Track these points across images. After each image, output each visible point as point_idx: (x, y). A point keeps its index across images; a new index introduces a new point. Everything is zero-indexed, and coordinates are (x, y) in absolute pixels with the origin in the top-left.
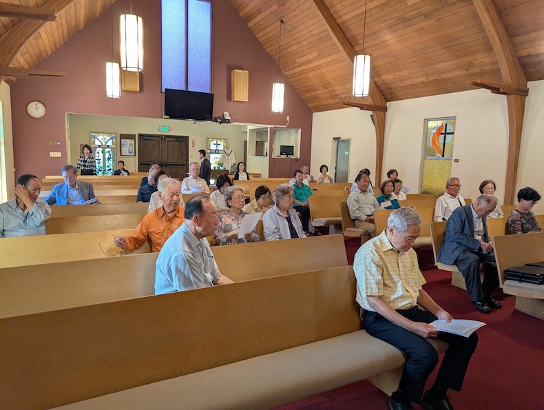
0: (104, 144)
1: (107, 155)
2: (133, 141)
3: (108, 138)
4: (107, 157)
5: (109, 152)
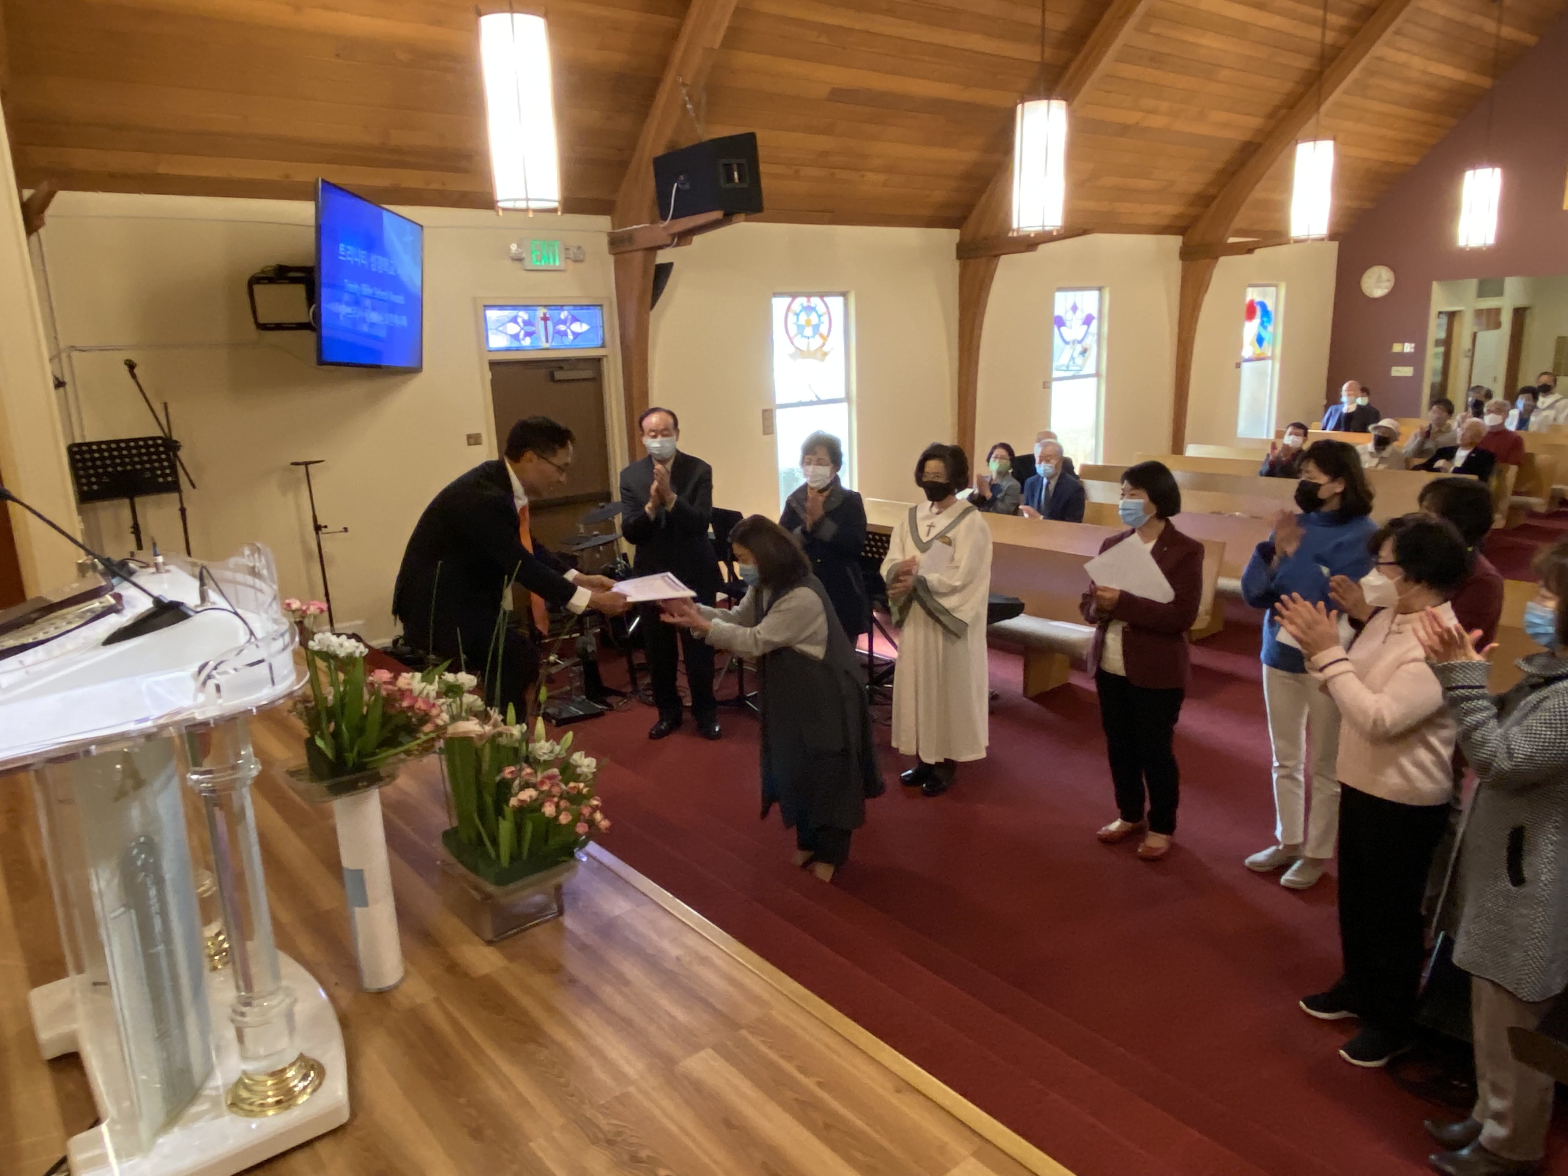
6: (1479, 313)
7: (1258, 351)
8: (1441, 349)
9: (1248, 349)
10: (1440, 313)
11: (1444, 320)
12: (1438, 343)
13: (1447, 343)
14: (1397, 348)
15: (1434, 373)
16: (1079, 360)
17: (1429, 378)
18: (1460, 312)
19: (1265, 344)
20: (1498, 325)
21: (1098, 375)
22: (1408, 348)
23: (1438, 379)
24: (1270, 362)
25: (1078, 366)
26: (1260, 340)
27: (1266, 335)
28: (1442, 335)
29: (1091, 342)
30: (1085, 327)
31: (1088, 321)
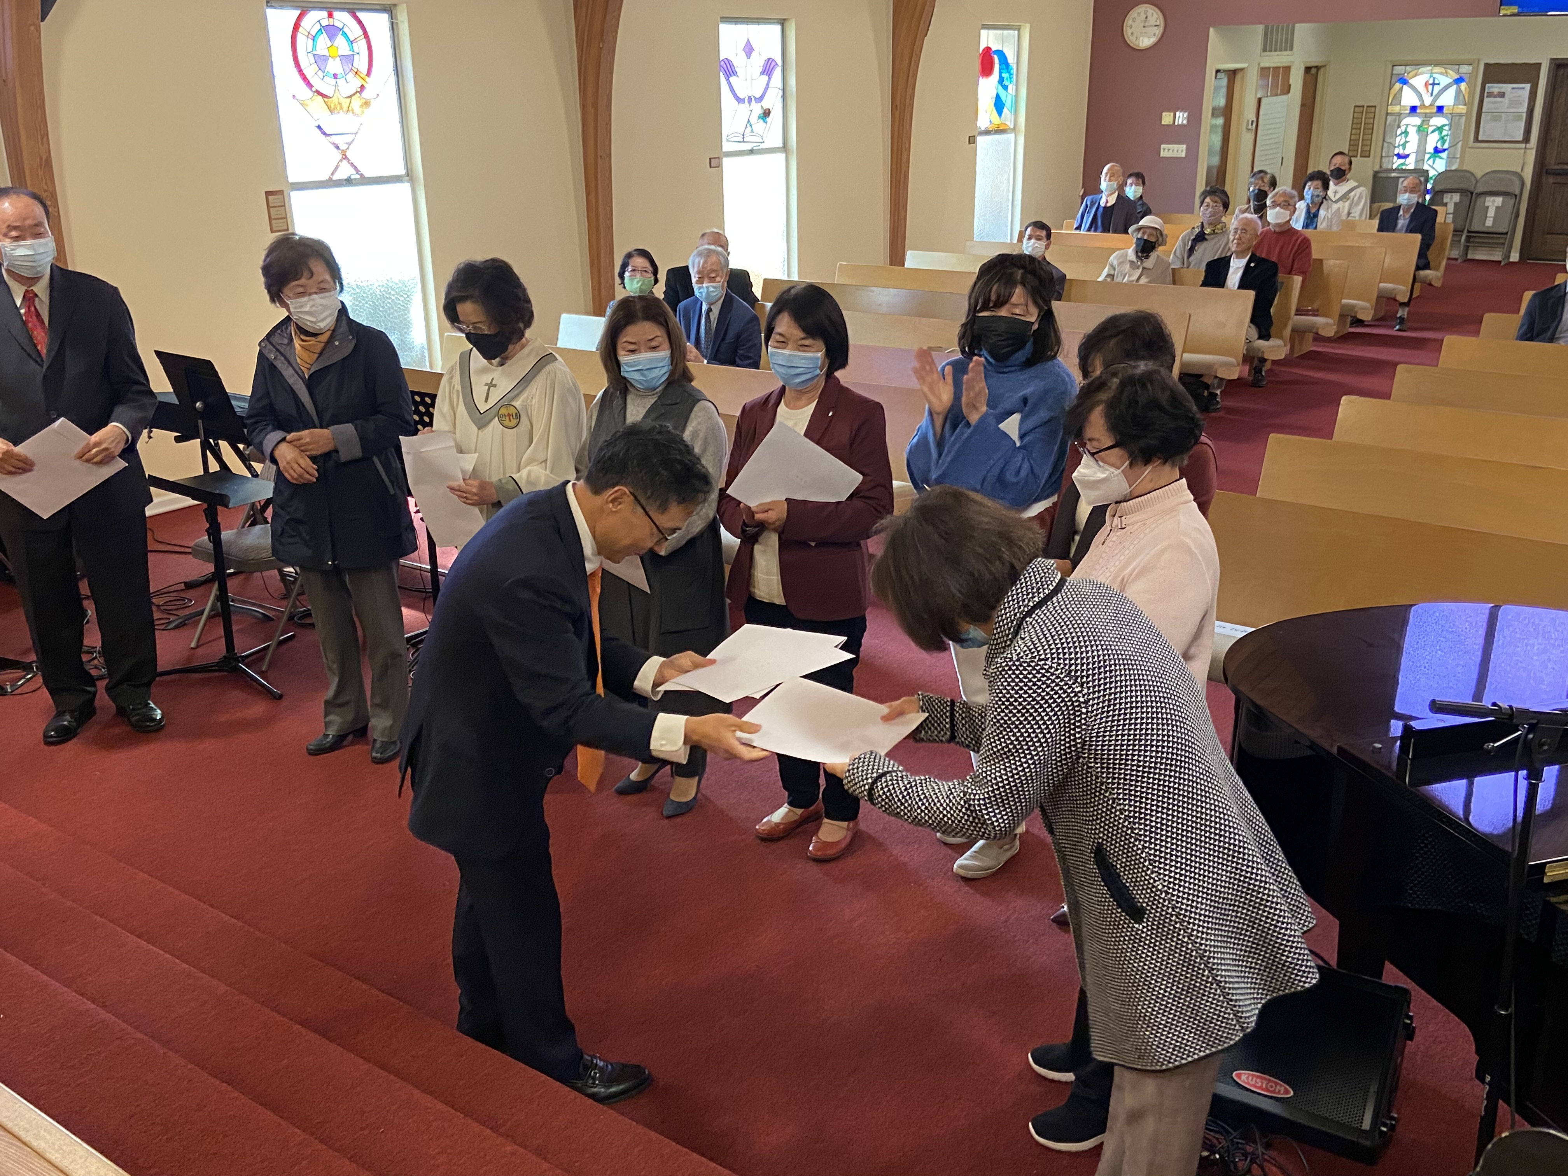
0: (1428, 101)
1: (1433, 141)
2: (1528, 86)
3: (1444, 80)
4: (1430, 149)
5: (1440, 129)
6: (1264, 71)
7: (996, 120)
8: (1220, 121)
9: (986, 117)
10: (1218, 71)
11: (1224, 82)
12: (1215, 113)
13: (1227, 112)
14: (1167, 118)
15: (1211, 153)
16: (759, 127)
17: (1206, 160)
18: (1242, 69)
19: (1005, 111)
20: (1287, 90)
21: (785, 148)
22: (1181, 118)
23: (1216, 160)
24: (1013, 135)
25: (757, 135)
26: (999, 105)
27: (1007, 99)
28: (1222, 102)
29: (773, 100)
30: (766, 78)
31: (768, 69)
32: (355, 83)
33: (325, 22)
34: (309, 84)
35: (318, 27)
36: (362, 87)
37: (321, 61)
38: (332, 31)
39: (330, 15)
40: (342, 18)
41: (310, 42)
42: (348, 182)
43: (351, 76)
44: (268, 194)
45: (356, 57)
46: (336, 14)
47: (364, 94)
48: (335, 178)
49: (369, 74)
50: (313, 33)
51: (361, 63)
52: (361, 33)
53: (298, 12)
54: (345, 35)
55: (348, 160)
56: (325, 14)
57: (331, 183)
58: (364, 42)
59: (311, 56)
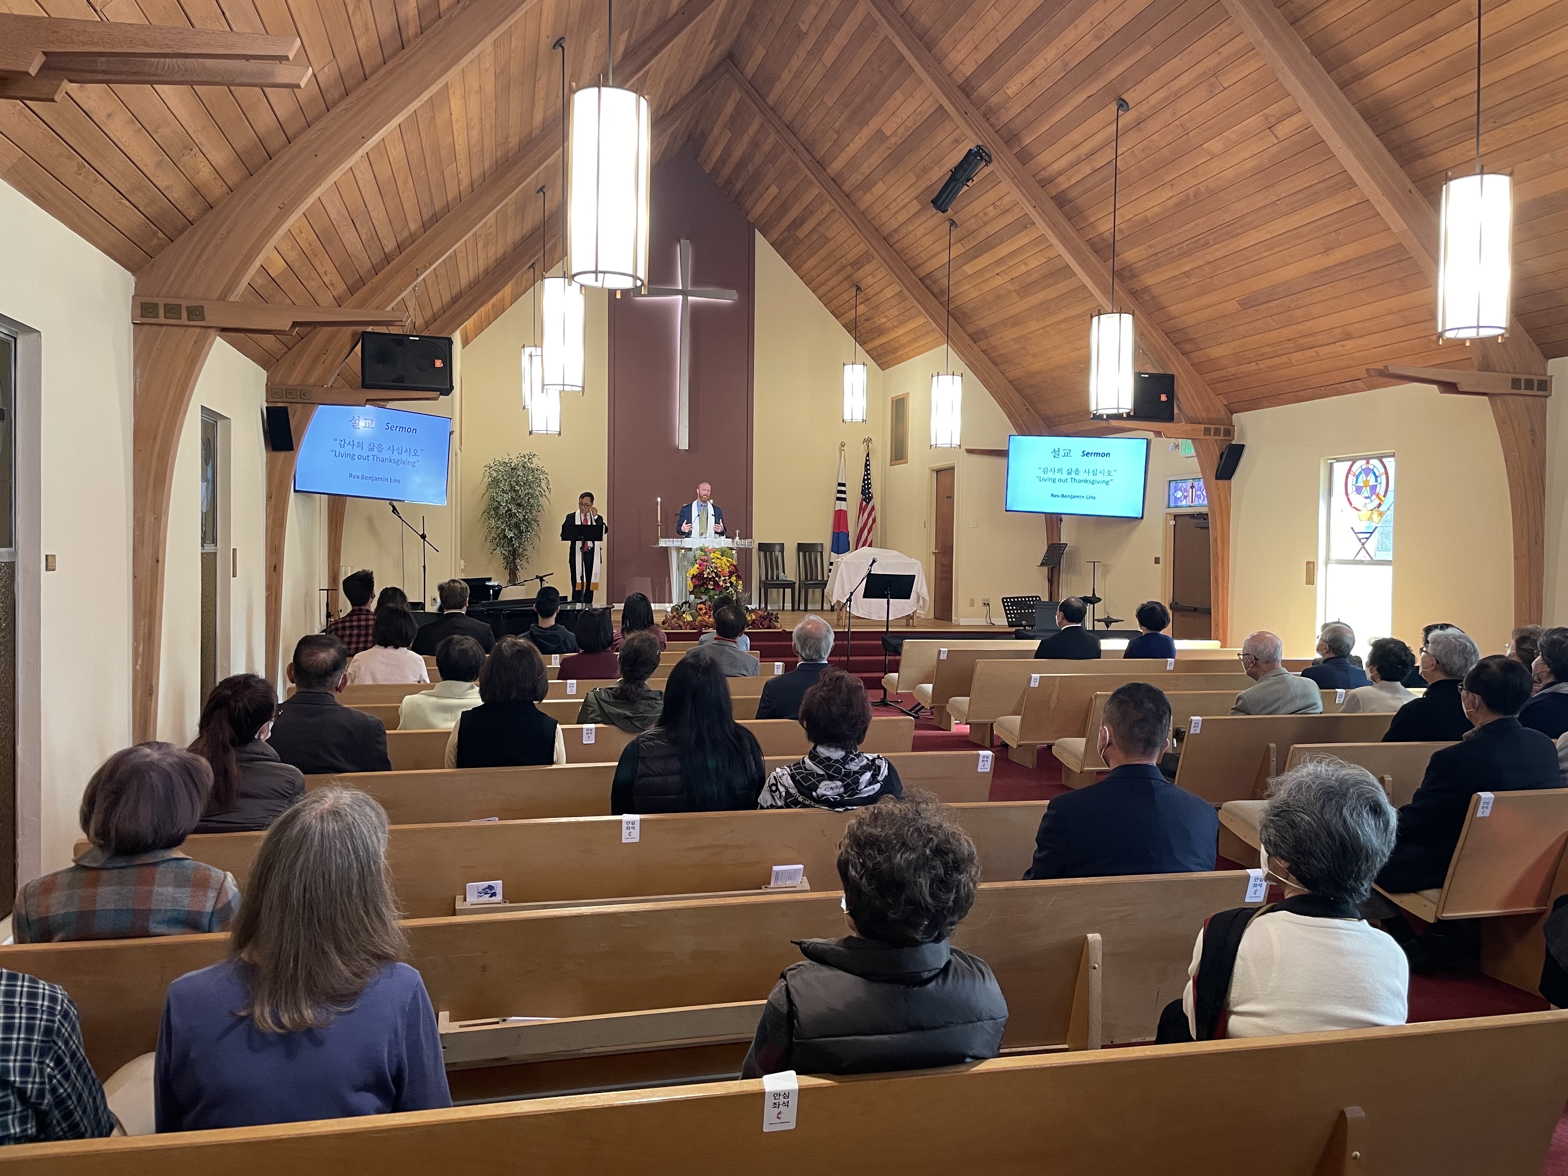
32: (1377, 502)
33: (1364, 467)
34: (1351, 504)
35: (1360, 470)
36: (1380, 505)
37: (1359, 490)
38: (1367, 471)
39: (1368, 463)
40: (1374, 462)
41: (1355, 479)
42: (1362, 562)
43: (1374, 497)
44: (1308, 563)
45: (1379, 486)
46: (1371, 461)
47: (1381, 509)
48: (1356, 559)
49: (1385, 496)
50: (1357, 474)
51: (1381, 490)
52: (1382, 470)
53: (1351, 462)
54: (1374, 473)
55: (1364, 548)
56: (1364, 462)
57: (1355, 562)
58: (1384, 477)
59: (1354, 487)
